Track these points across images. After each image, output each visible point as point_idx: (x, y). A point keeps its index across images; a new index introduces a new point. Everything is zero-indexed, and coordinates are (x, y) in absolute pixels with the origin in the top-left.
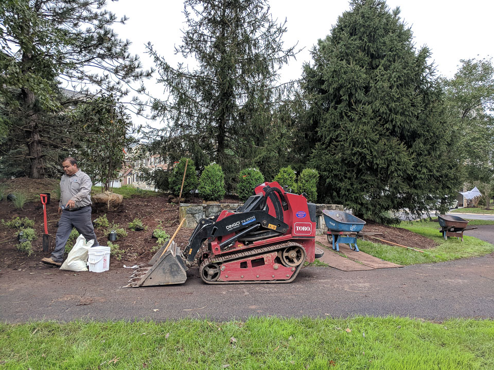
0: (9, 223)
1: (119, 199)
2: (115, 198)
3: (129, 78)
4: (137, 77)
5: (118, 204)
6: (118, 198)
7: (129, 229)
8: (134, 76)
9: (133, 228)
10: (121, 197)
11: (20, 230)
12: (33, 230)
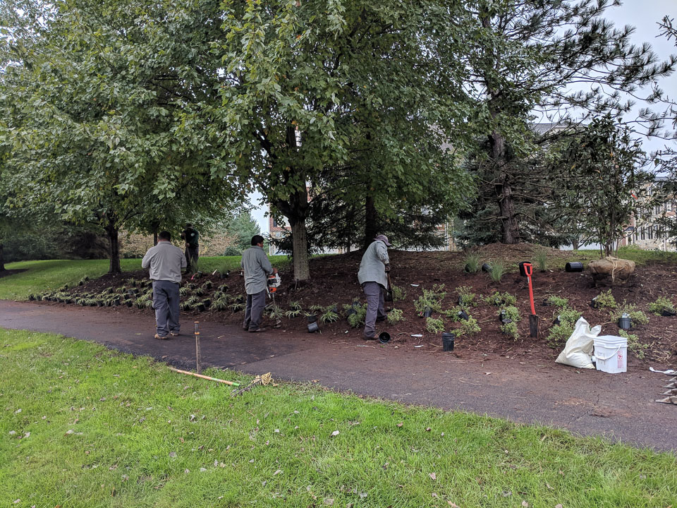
0: (488, 299)
1: (630, 268)
2: (623, 265)
3: (632, 84)
4: (646, 78)
5: (629, 274)
6: (628, 265)
7: (651, 312)
8: (641, 79)
9: (656, 311)
10: (632, 263)
11: (502, 308)
12: (515, 308)
